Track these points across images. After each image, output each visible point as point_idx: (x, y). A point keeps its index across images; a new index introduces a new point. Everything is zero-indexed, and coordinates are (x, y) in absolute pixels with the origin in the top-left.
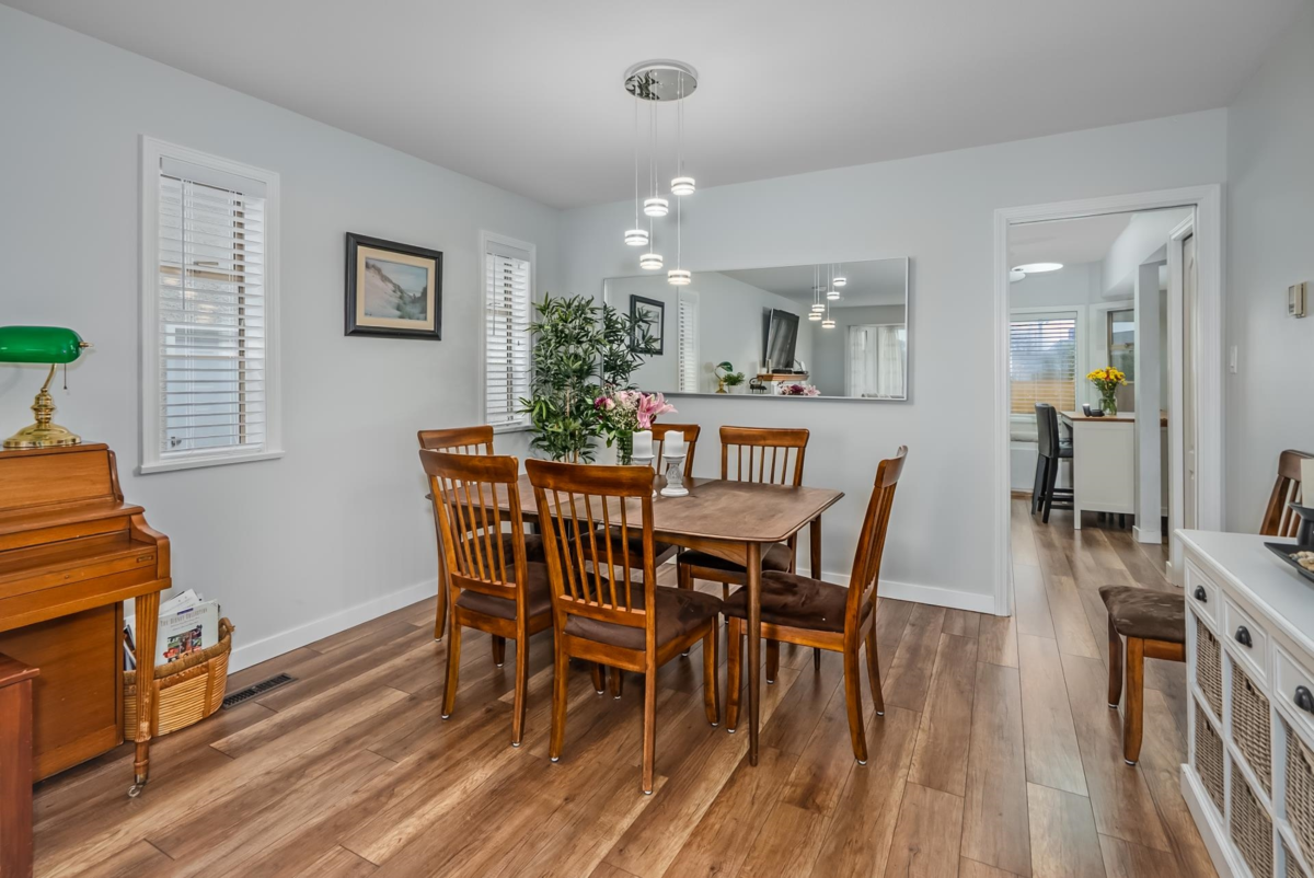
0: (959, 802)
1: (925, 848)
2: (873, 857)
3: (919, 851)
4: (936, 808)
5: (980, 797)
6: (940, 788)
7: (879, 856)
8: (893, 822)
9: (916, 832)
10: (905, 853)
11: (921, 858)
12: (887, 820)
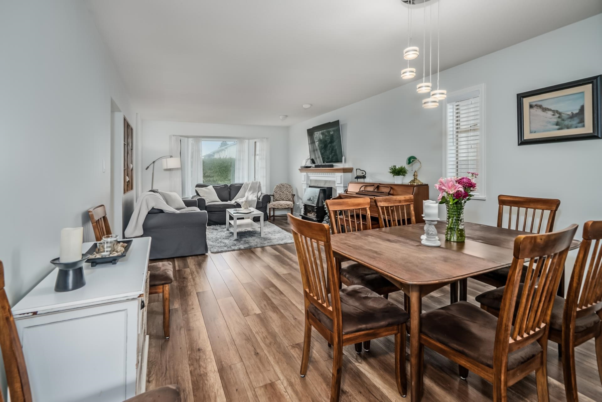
0: (254, 384)
1: (254, 356)
2: (265, 344)
3: (255, 354)
4: (261, 374)
5: (249, 394)
6: (265, 386)
7: (264, 345)
8: (270, 358)
9: (260, 360)
10: (258, 351)
11: (253, 353)
12: (272, 357)
